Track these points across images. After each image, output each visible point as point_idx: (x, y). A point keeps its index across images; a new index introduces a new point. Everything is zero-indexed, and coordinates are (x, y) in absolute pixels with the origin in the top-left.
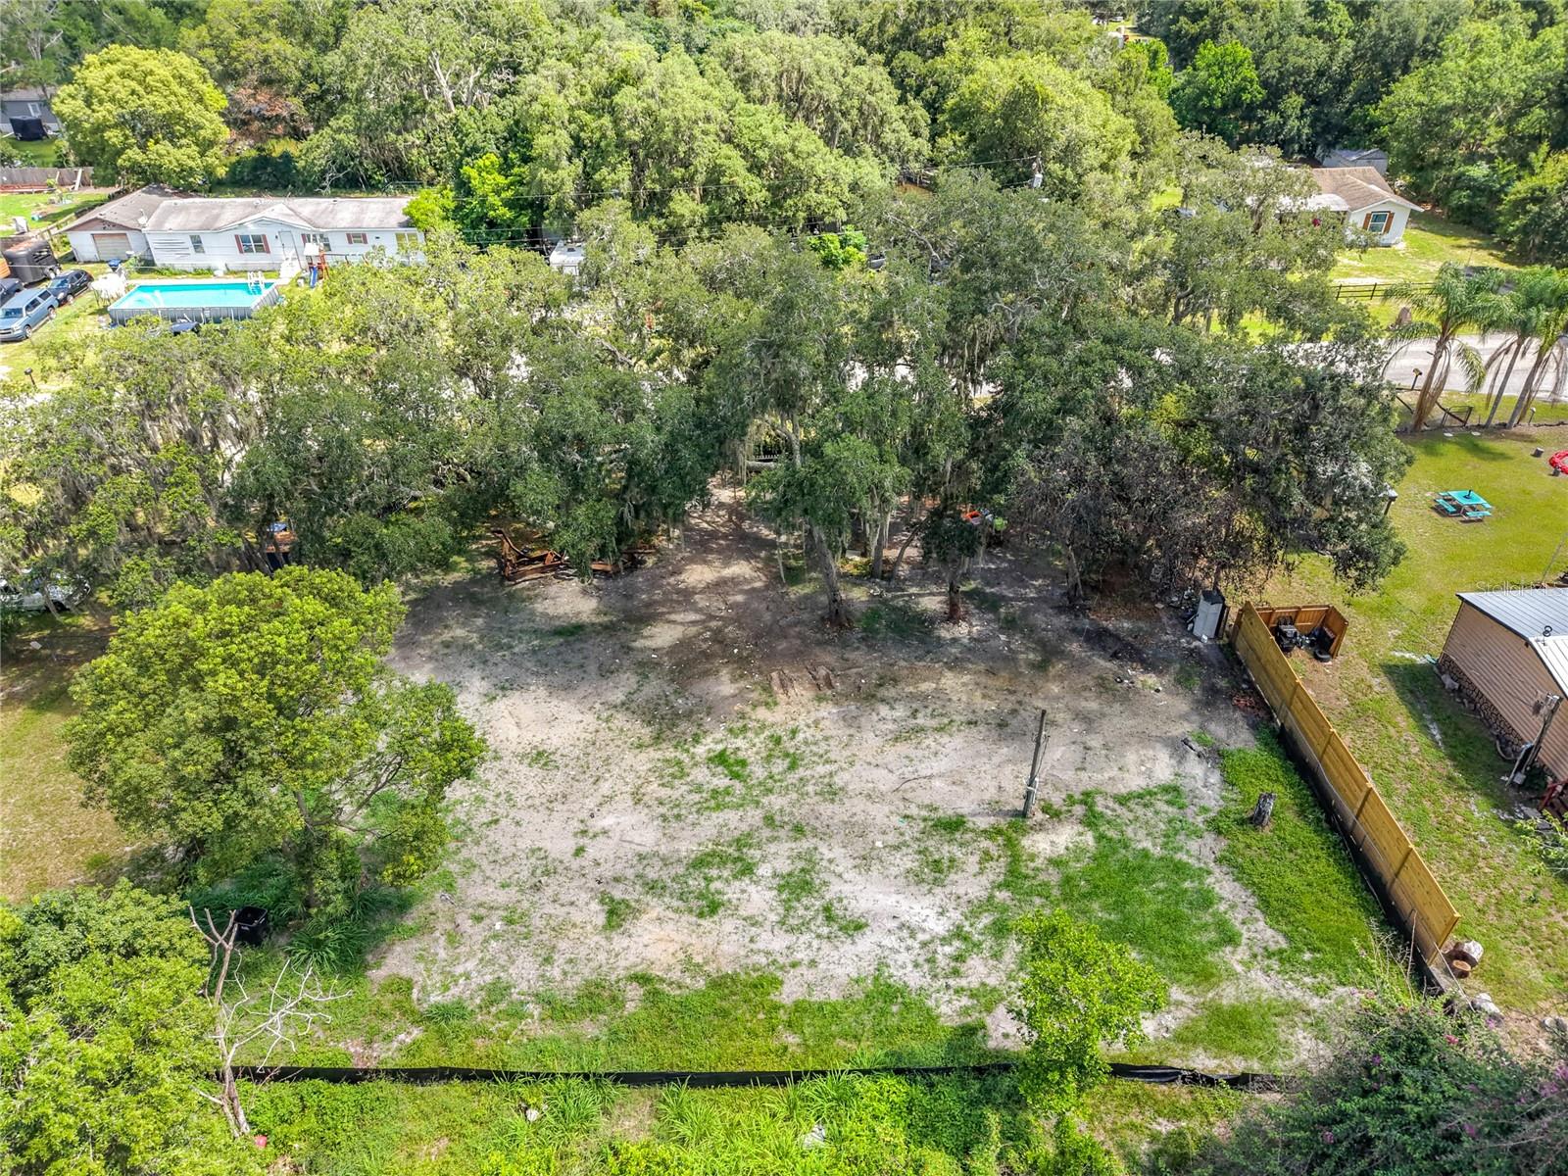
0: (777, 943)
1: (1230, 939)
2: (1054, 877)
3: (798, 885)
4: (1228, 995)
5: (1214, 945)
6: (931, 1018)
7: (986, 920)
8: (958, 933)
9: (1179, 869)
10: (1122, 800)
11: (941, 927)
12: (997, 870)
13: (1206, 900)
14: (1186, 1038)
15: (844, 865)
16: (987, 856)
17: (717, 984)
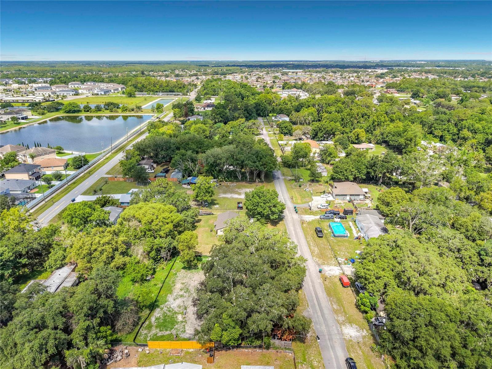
0: (175, 294)
1: (160, 331)
2: (175, 316)
3: (182, 296)
4: (154, 328)
5: (160, 329)
6: (161, 304)
7: (171, 310)
8: (170, 307)
9: (172, 329)
10: (184, 325)
11: (172, 306)
12: (177, 311)
13: (166, 330)
14: (150, 322)
15: (183, 300)
16: (179, 311)
17: (172, 291)
